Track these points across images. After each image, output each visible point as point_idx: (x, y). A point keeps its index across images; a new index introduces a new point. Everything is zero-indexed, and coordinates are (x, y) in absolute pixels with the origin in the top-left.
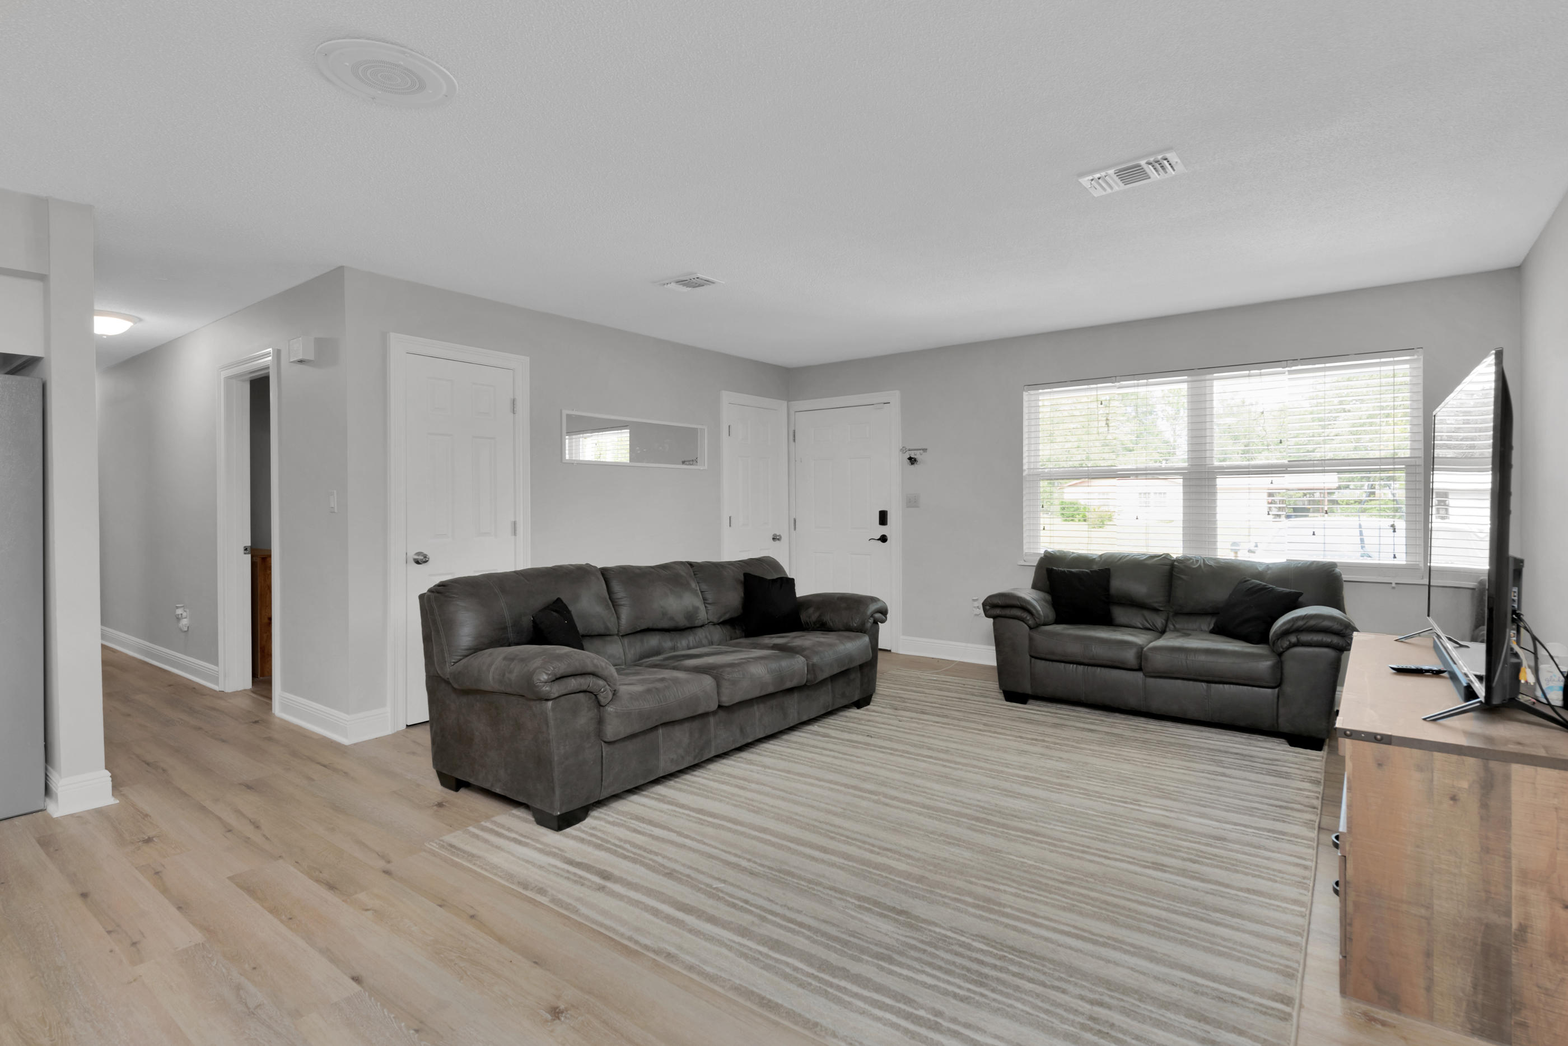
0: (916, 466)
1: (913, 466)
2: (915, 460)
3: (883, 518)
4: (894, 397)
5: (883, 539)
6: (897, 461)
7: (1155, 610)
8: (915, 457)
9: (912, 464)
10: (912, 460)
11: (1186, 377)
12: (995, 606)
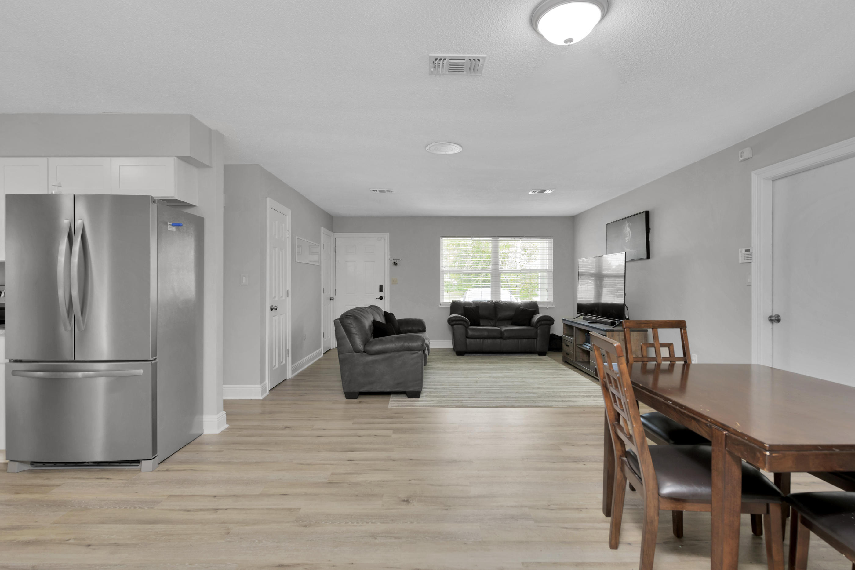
0: (397, 266)
1: (395, 266)
2: (396, 264)
3: (381, 289)
4: (387, 235)
5: (381, 298)
6: (387, 264)
7: (492, 319)
8: (396, 262)
9: (395, 265)
10: (395, 264)
11: (491, 239)
12: (453, 321)
